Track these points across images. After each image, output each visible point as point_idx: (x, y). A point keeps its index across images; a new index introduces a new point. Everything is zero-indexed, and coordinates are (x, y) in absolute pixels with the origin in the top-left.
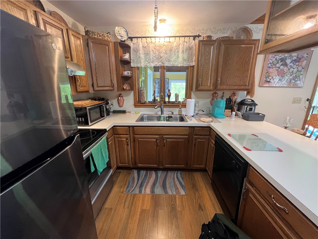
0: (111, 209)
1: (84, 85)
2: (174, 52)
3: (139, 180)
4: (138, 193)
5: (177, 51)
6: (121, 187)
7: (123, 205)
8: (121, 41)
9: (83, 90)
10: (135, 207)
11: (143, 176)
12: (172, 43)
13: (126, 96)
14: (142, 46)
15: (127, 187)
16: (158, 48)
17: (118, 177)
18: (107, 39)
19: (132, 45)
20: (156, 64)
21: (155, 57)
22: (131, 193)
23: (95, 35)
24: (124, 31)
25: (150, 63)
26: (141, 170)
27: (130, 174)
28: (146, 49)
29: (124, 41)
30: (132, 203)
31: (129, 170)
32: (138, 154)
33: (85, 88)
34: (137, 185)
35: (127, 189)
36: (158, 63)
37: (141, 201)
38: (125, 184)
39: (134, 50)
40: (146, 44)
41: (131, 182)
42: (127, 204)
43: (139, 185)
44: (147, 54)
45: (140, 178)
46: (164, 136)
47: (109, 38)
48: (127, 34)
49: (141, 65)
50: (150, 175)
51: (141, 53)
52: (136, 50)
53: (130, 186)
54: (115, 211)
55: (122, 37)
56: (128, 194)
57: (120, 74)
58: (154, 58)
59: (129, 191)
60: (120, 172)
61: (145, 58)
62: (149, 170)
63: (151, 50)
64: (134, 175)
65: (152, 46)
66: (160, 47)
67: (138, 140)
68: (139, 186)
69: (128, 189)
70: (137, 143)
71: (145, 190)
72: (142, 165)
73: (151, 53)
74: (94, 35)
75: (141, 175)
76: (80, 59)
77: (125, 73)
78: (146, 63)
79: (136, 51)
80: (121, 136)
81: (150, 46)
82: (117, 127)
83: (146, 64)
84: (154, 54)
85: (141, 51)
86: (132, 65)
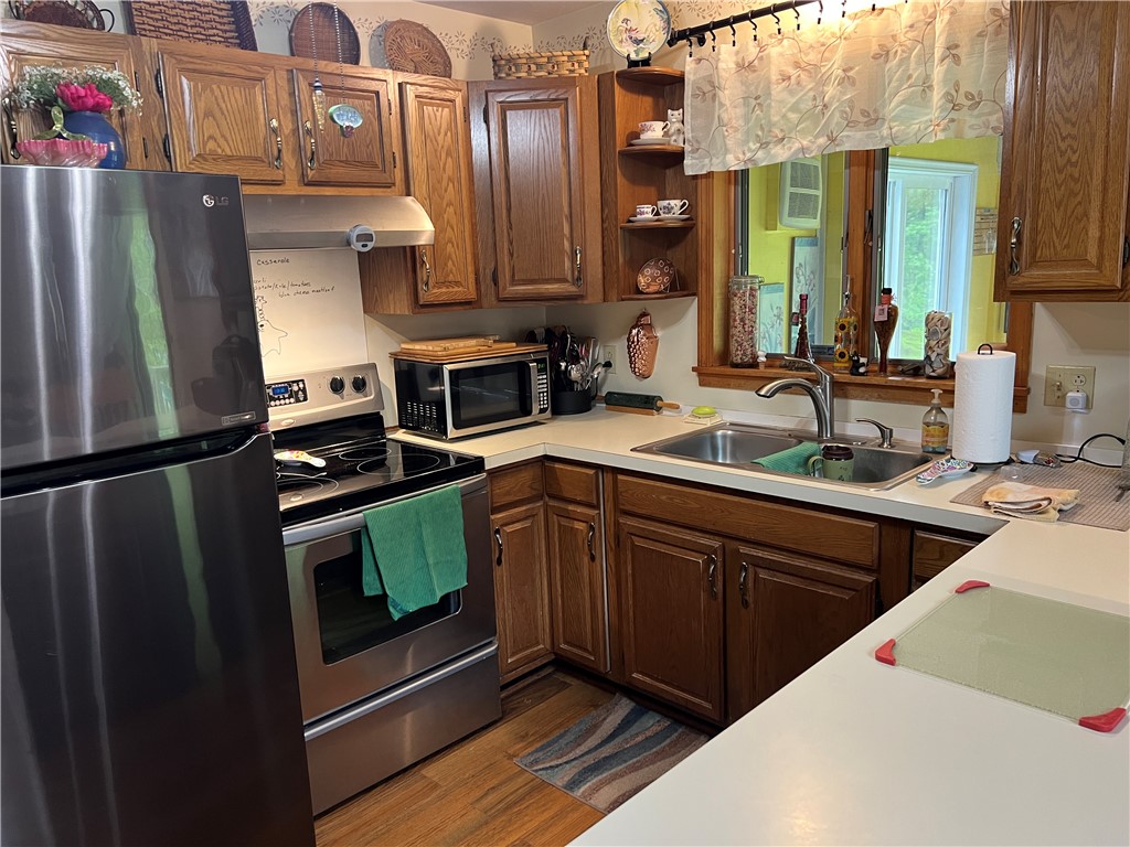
0: (436, 786)
1: (451, 278)
2: (902, 60)
3: (607, 746)
4: (560, 784)
5: (919, 56)
6: (523, 738)
7: (478, 793)
8: (633, 64)
9: (444, 298)
10: (510, 820)
11: (640, 739)
12: (892, 13)
13: (665, 326)
14: (738, 64)
15: (542, 748)
16: (812, 57)
17: (543, 699)
18: (570, 71)
19: (693, 65)
20: (803, 150)
21: (794, 108)
22: (536, 771)
23: (517, 71)
24: (655, 9)
25: (768, 143)
26: (654, 711)
27: (596, 706)
28: (752, 76)
29: (646, 62)
30: (509, 807)
31: (605, 690)
32: (631, 614)
33: (456, 289)
34: (584, 759)
35: (537, 751)
36: (816, 137)
37: (546, 815)
38: (545, 735)
39: (699, 88)
40: (753, 50)
41: (570, 737)
42: (491, 798)
43: (590, 760)
44: (756, 99)
45: (618, 740)
46: (744, 549)
47: (580, 63)
48: (668, 22)
49: (724, 162)
50: (673, 744)
51: (728, 103)
52: (707, 88)
53: (556, 746)
54: (440, 798)
55: (638, 42)
56: (523, 771)
57: (616, 219)
58: (793, 116)
59: (536, 762)
60: (565, 685)
61: (747, 121)
62: (688, 725)
63: (774, 77)
64: (605, 719)
65: (781, 54)
66: (825, 47)
67: (632, 542)
68: (585, 765)
69: (541, 754)
70: (630, 556)
71: (596, 789)
72: (648, 680)
73: (777, 90)
74: (513, 69)
75: (634, 729)
76: (445, 177)
77: (642, 213)
78: (750, 150)
79: (710, 91)
80: (571, 508)
81: (768, 56)
82: (557, 466)
83: (748, 155)
84: (792, 93)
85: (730, 94)
86: (691, 166)
